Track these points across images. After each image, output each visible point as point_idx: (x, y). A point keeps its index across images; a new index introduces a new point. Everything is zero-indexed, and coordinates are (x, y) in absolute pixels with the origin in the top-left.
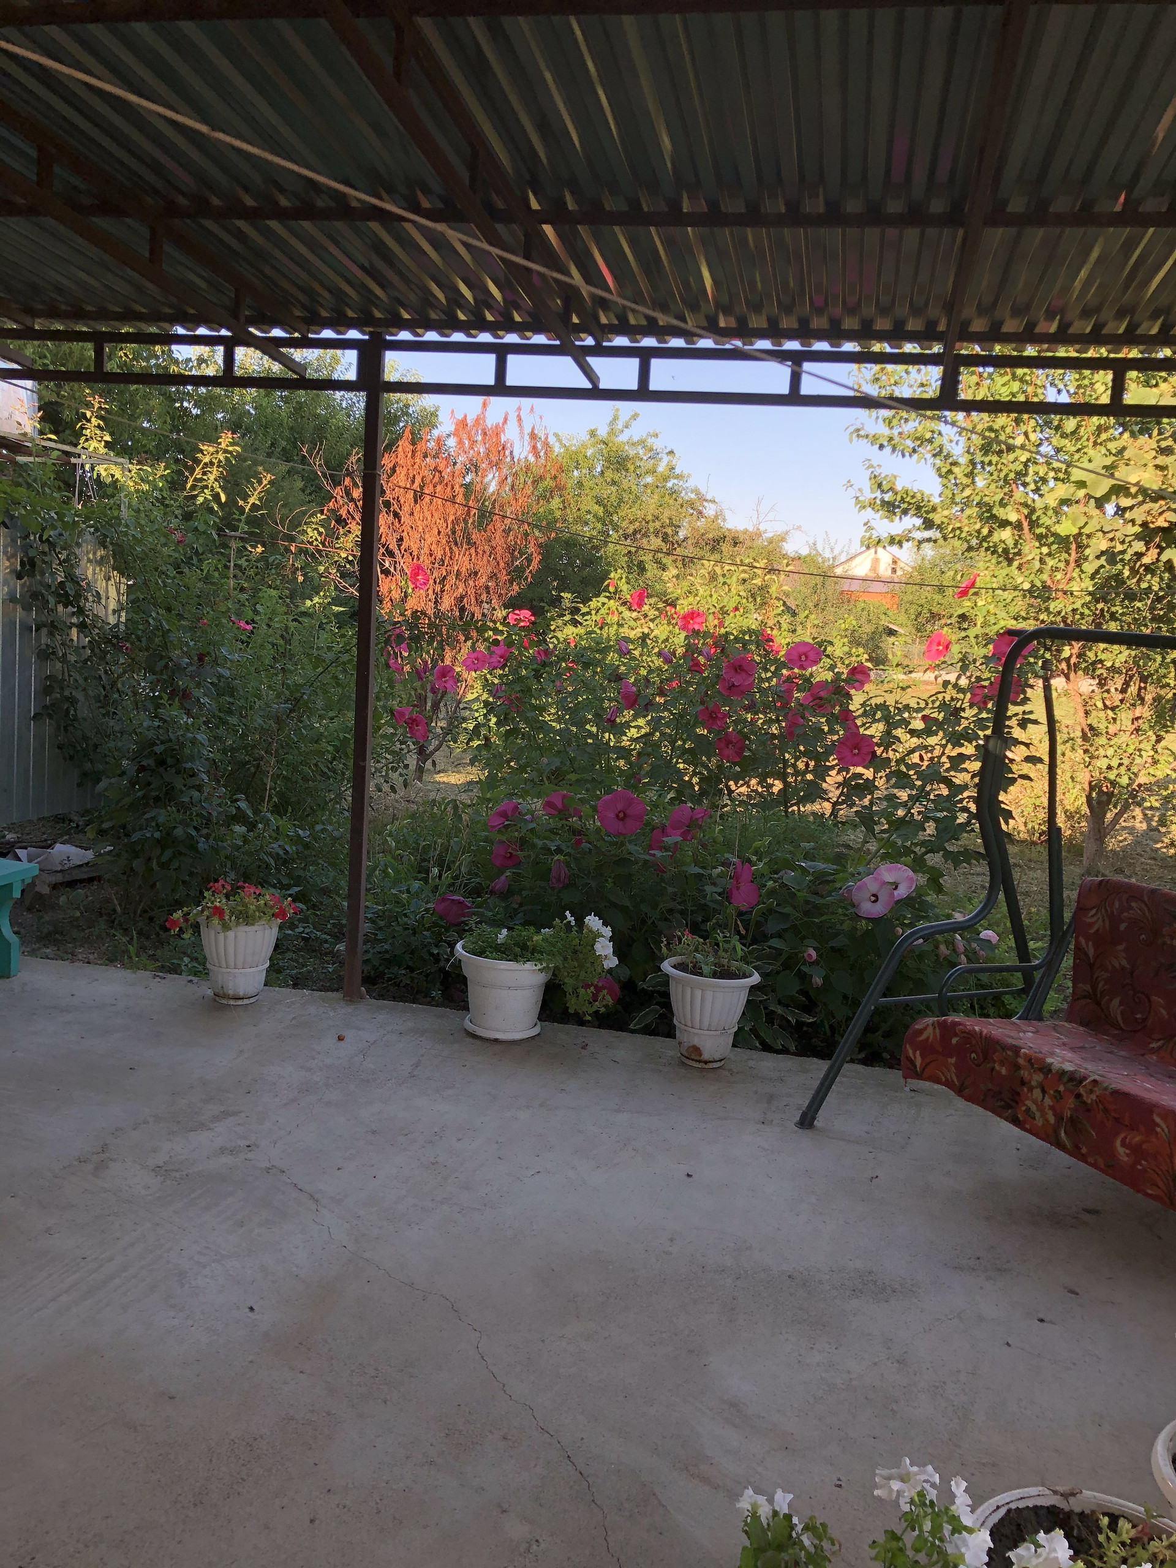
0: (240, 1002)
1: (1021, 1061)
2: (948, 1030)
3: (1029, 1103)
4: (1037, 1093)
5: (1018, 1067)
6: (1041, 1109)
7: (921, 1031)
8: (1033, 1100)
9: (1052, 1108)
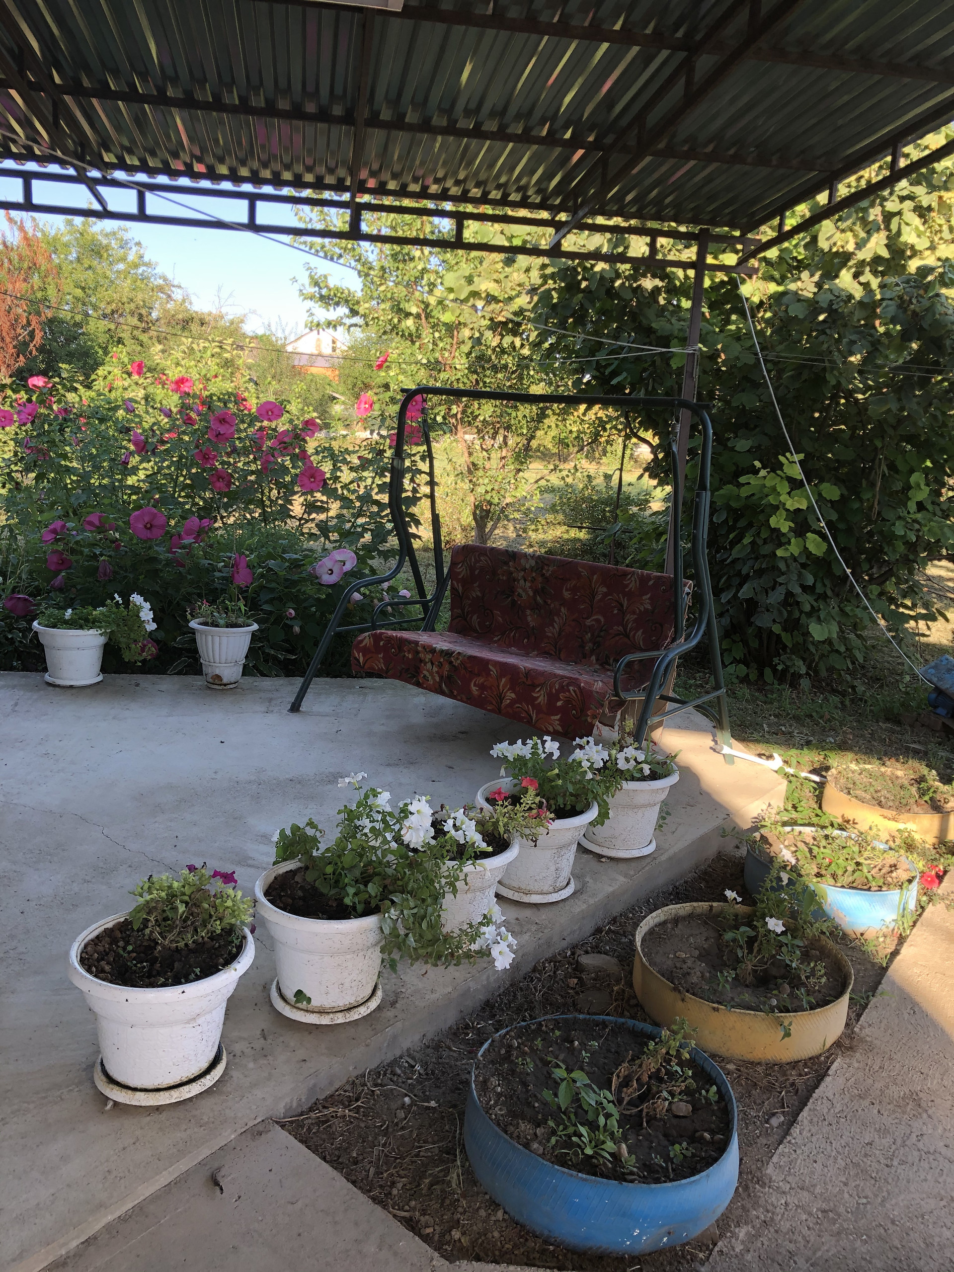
1: (419, 649)
2: (377, 638)
3: (425, 672)
4: (429, 665)
5: (418, 652)
6: (431, 674)
7: (362, 641)
8: (429, 671)
9: (437, 672)
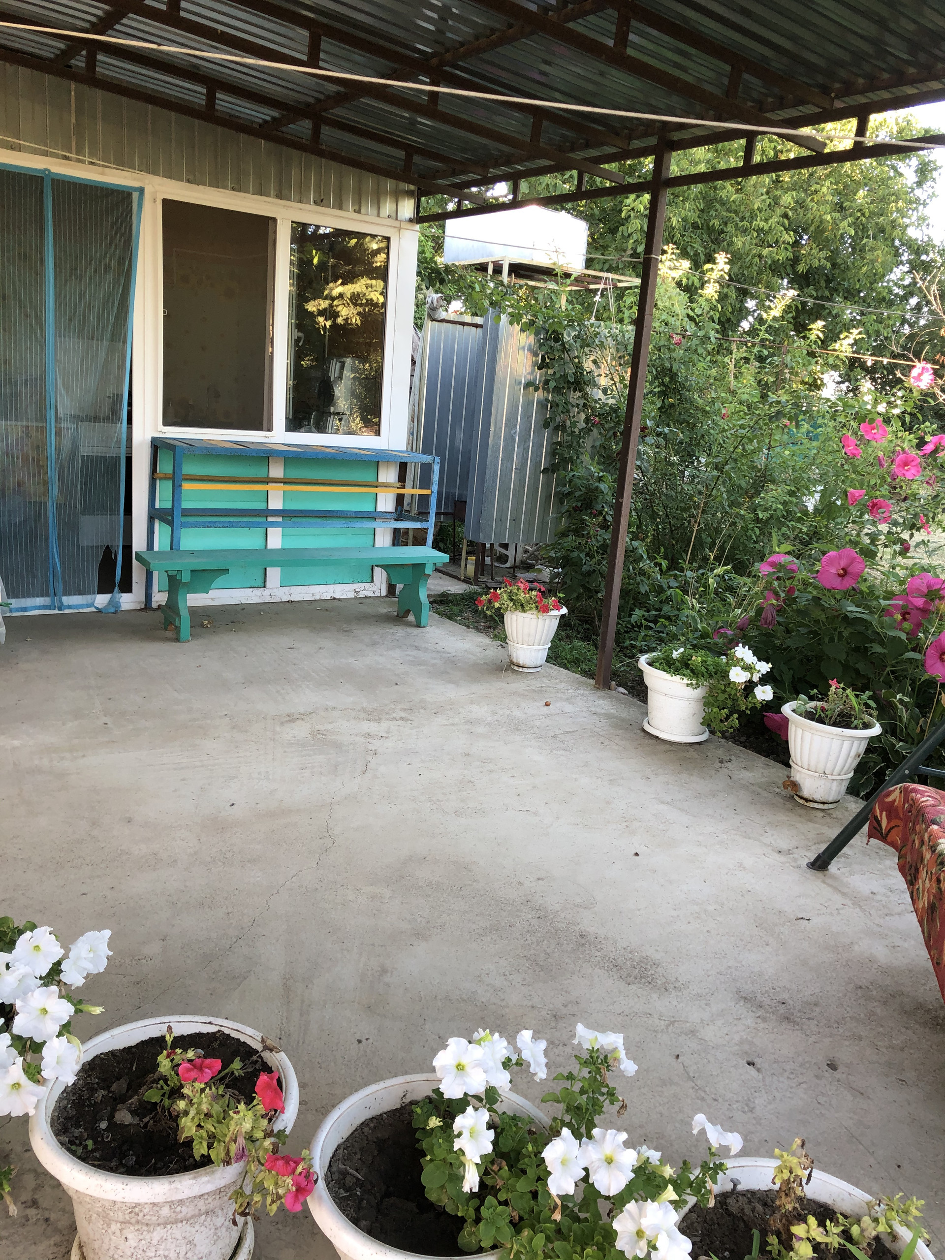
0: (521, 669)
1: (926, 837)
2: (906, 796)
3: (920, 882)
4: (925, 872)
5: (923, 842)
6: (923, 890)
7: (890, 793)
8: (922, 879)
9: (928, 890)
